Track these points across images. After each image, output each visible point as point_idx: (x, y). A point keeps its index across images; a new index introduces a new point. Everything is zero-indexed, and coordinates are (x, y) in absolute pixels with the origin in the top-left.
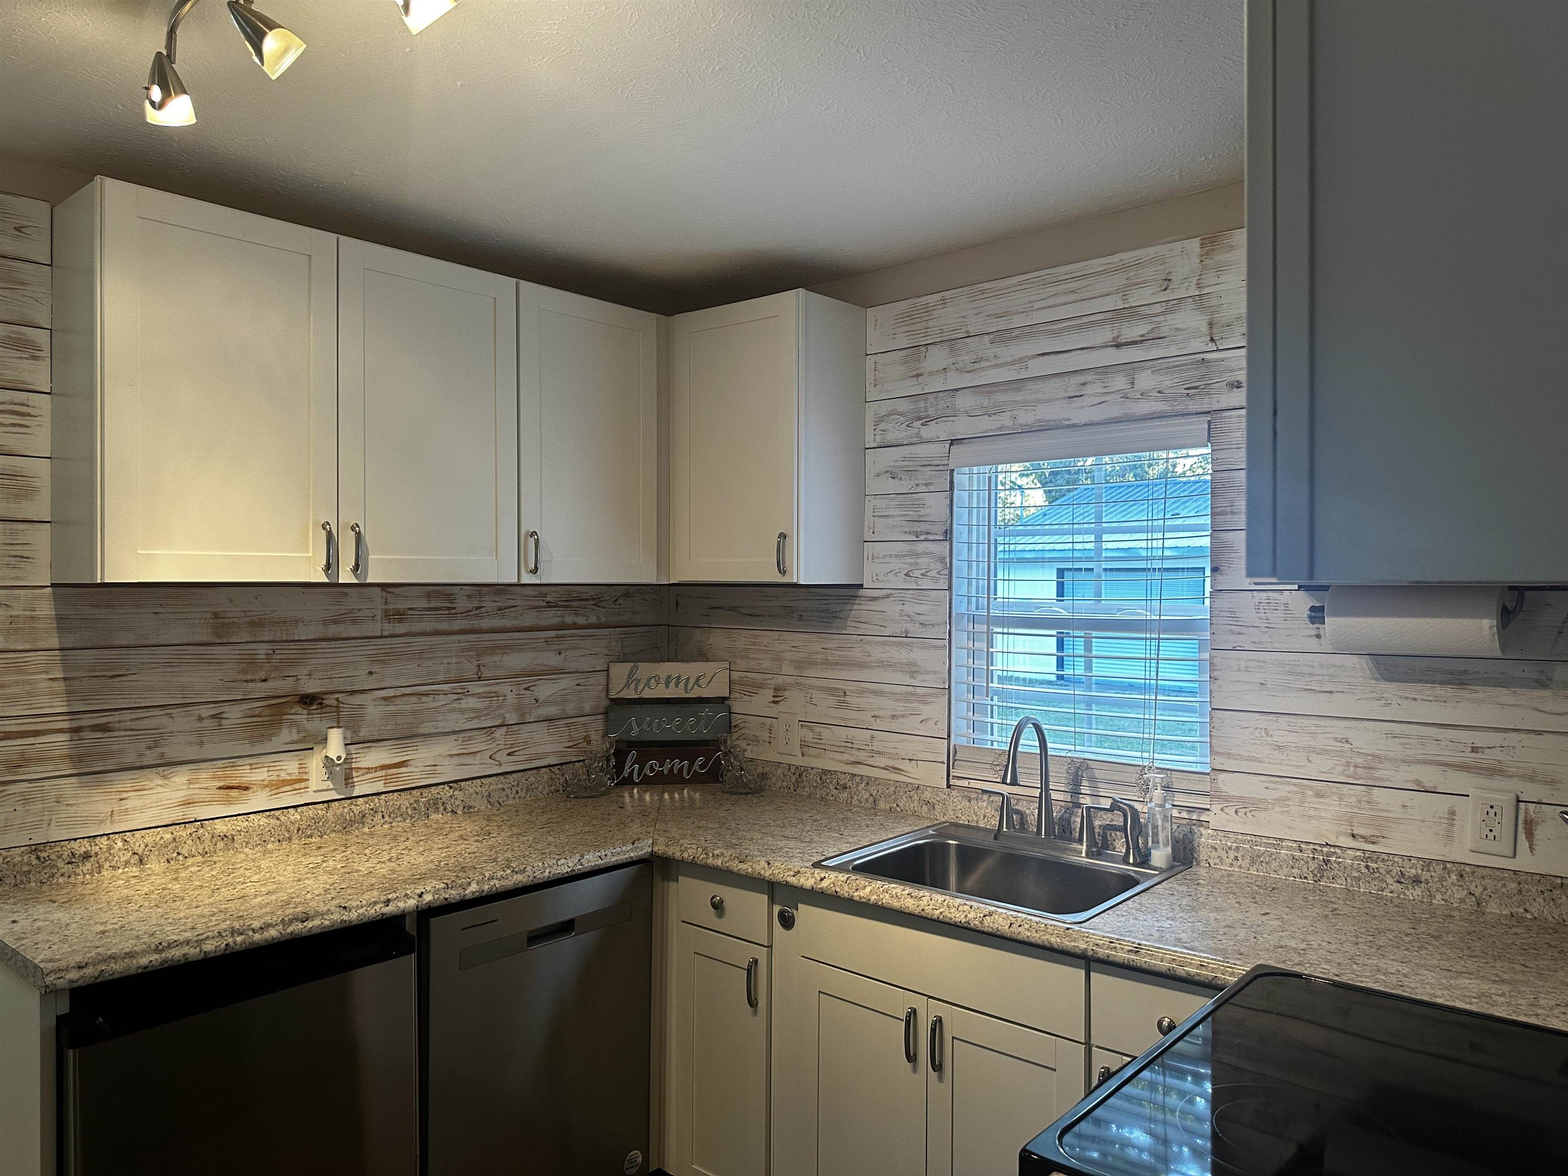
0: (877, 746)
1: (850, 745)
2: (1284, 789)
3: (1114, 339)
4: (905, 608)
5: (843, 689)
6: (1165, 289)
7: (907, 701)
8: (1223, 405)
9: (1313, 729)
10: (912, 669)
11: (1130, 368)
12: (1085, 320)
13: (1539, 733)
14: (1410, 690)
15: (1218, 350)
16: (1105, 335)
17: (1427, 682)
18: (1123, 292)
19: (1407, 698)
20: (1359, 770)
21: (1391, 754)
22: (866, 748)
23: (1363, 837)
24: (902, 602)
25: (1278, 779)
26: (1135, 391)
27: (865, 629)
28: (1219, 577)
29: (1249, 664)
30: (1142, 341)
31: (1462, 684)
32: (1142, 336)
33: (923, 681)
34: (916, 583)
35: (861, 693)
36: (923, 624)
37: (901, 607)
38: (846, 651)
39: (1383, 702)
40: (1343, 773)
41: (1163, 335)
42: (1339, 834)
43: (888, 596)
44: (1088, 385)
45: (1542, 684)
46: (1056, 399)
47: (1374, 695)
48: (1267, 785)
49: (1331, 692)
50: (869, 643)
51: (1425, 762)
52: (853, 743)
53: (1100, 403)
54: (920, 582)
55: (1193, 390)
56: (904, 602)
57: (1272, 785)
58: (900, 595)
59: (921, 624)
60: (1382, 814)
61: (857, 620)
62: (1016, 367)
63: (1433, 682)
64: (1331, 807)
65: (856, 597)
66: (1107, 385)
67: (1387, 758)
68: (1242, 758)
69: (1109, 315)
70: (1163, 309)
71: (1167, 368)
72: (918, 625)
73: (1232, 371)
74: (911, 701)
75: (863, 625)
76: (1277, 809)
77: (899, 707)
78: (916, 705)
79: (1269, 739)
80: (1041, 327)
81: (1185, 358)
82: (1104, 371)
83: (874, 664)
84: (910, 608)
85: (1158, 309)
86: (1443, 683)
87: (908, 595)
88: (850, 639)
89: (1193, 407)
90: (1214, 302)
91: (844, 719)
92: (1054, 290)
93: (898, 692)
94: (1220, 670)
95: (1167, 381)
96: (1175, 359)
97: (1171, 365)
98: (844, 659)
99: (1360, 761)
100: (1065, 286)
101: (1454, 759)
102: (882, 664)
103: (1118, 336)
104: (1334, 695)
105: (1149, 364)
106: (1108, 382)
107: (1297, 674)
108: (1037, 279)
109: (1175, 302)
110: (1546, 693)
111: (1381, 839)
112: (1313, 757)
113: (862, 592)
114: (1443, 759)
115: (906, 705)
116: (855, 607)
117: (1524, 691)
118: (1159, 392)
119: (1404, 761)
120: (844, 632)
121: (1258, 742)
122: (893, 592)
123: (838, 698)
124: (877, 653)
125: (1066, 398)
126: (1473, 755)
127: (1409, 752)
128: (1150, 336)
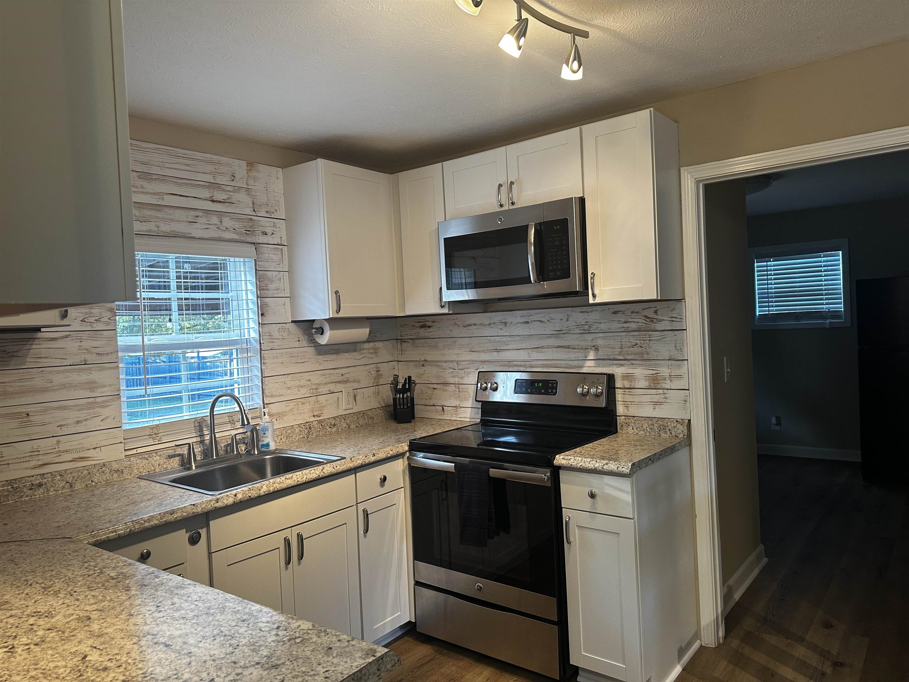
0: (62, 447)
1: (37, 453)
2: (292, 404)
3: (211, 197)
4: (83, 344)
5: (25, 412)
6: (233, 180)
7: (89, 409)
8: (260, 241)
9: (300, 378)
10: (91, 386)
11: (220, 214)
12: (195, 182)
13: (355, 366)
14: (326, 357)
15: (257, 216)
16: (206, 194)
17: (330, 354)
18: (214, 174)
19: (325, 361)
20: (314, 390)
21: (322, 382)
22: (53, 451)
23: (317, 415)
24: (80, 340)
25: (289, 401)
26: (223, 226)
27: (44, 362)
28: (264, 318)
29: (277, 355)
30: (224, 202)
31: (338, 353)
32: (224, 200)
33: (101, 392)
34: (91, 326)
35: (45, 411)
36: (99, 354)
37: (79, 344)
38: (26, 382)
39: (319, 364)
40: (309, 393)
41: (233, 202)
42: (310, 417)
43: (67, 337)
44: (199, 217)
45: (355, 351)
46: (182, 221)
47: (316, 361)
48: (286, 405)
49: (304, 362)
50: (51, 373)
51: (331, 383)
52: (39, 451)
53: (206, 229)
54: (95, 325)
55: (249, 232)
56: (82, 340)
57: (288, 405)
58: (79, 335)
59: (97, 354)
60: (321, 405)
61: (37, 356)
62: (156, 197)
63: (331, 354)
64: (307, 407)
65: (35, 339)
66: (209, 220)
67: (321, 384)
68: (276, 396)
69: (207, 184)
70: (232, 190)
71: (236, 219)
72: (95, 355)
73: (263, 227)
74: (93, 408)
75: (43, 360)
76: (290, 414)
77: (82, 415)
78: (96, 410)
79: (286, 385)
80: (170, 178)
81: (245, 216)
82: (207, 212)
83: (56, 388)
84: (86, 344)
85: (229, 188)
86: (334, 354)
87: (85, 335)
88: (32, 372)
89: (249, 240)
90: (253, 193)
91: (28, 435)
92: (177, 160)
93: (81, 404)
94: (267, 359)
95: (237, 225)
96: (240, 215)
97: (238, 217)
98: (25, 388)
99: (314, 387)
100: (183, 161)
101: (338, 380)
102: (63, 387)
103: (213, 196)
104: (305, 363)
105: (228, 214)
106: (209, 218)
107: (293, 357)
108: (166, 150)
109: (237, 188)
110: (356, 353)
111: (321, 415)
112: (300, 389)
113: (39, 335)
114: (335, 380)
115: (88, 411)
116: (34, 347)
117: (352, 353)
118: (234, 229)
119: (326, 384)
120: (23, 367)
121: (282, 388)
122: (71, 333)
123: (20, 420)
124: (58, 379)
125: (188, 222)
126: (342, 377)
127: (327, 380)
128: (228, 201)
